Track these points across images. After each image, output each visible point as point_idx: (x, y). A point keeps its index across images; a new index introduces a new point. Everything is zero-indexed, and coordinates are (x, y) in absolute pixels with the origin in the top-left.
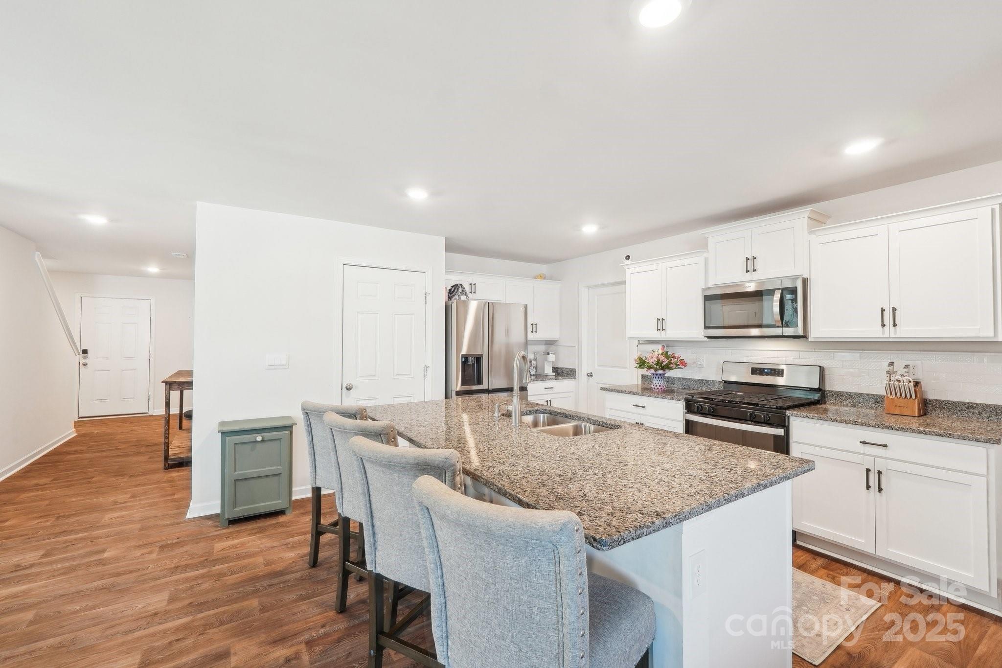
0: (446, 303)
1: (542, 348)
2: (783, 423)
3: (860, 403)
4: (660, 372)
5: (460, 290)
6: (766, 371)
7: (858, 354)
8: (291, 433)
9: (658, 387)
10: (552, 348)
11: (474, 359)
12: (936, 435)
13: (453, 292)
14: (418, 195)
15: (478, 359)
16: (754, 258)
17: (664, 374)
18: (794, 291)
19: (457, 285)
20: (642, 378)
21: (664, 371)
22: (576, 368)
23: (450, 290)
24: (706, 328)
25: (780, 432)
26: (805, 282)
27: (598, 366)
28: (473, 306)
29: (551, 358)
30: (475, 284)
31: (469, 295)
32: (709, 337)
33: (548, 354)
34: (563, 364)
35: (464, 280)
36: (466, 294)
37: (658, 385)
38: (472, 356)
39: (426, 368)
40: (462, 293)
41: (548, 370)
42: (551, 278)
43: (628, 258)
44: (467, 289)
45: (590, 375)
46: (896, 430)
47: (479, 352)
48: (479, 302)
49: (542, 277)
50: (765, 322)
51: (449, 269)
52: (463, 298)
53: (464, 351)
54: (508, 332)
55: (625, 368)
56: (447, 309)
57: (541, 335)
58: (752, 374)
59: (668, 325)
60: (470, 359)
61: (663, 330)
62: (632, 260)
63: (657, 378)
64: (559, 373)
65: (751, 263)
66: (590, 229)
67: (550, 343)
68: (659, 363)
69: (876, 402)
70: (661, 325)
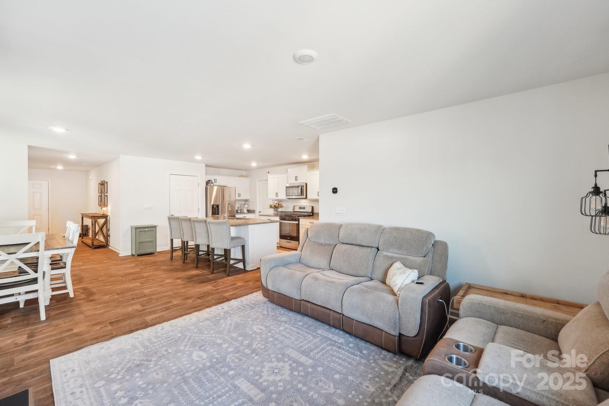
0: (206, 187)
1: (243, 203)
2: (298, 220)
4: (276, 209)
5: (211, 182)
6: (302, 208)
8: (156, 228)
10: (247, 202)
11: (216, 206)
13: (208, 182)
14: (198, 158)
15: (218, 206)
16: (297, 177)
17: (277, 210)
18: (303, 186)
19: (209, 180)
21: (277, 209)
22: (255, 209)
23: (207, 182)
24: (286, 195)
25: (297, 222)
26: (306, 184)
27: (263, 209)
28: (215, 188)
29: (246, 206)
30: (216, 179)
31: (214, 183)
32: (288, 199)
33: (245, 205)
34: (251, 208)
35: (212, 178)
36: (213, 184)
38: (215, 205)
39: (199, 209)
40: (211, 183)
41: (245, 211)
42: (246, 177)
43: (268, 173)
44: (213, 182)
45: (259, 212)
47: (218, 204)
48: (218, 187)
49: (243, 176)
51: (207, 174)
52: (212, 185)
53: (212, 203)
54: (230, 196)
56: (206, 189)
57: (242, 197)
58: (299, 209)
59: (279, 195)
60: (214, 206)
61: (277, 196)
62: (270, 174)
63: (275, 211)
64: (249, 211)
65: (296, 179)
67: (246, 201)
68: (275, 206)
70: (277, 194)
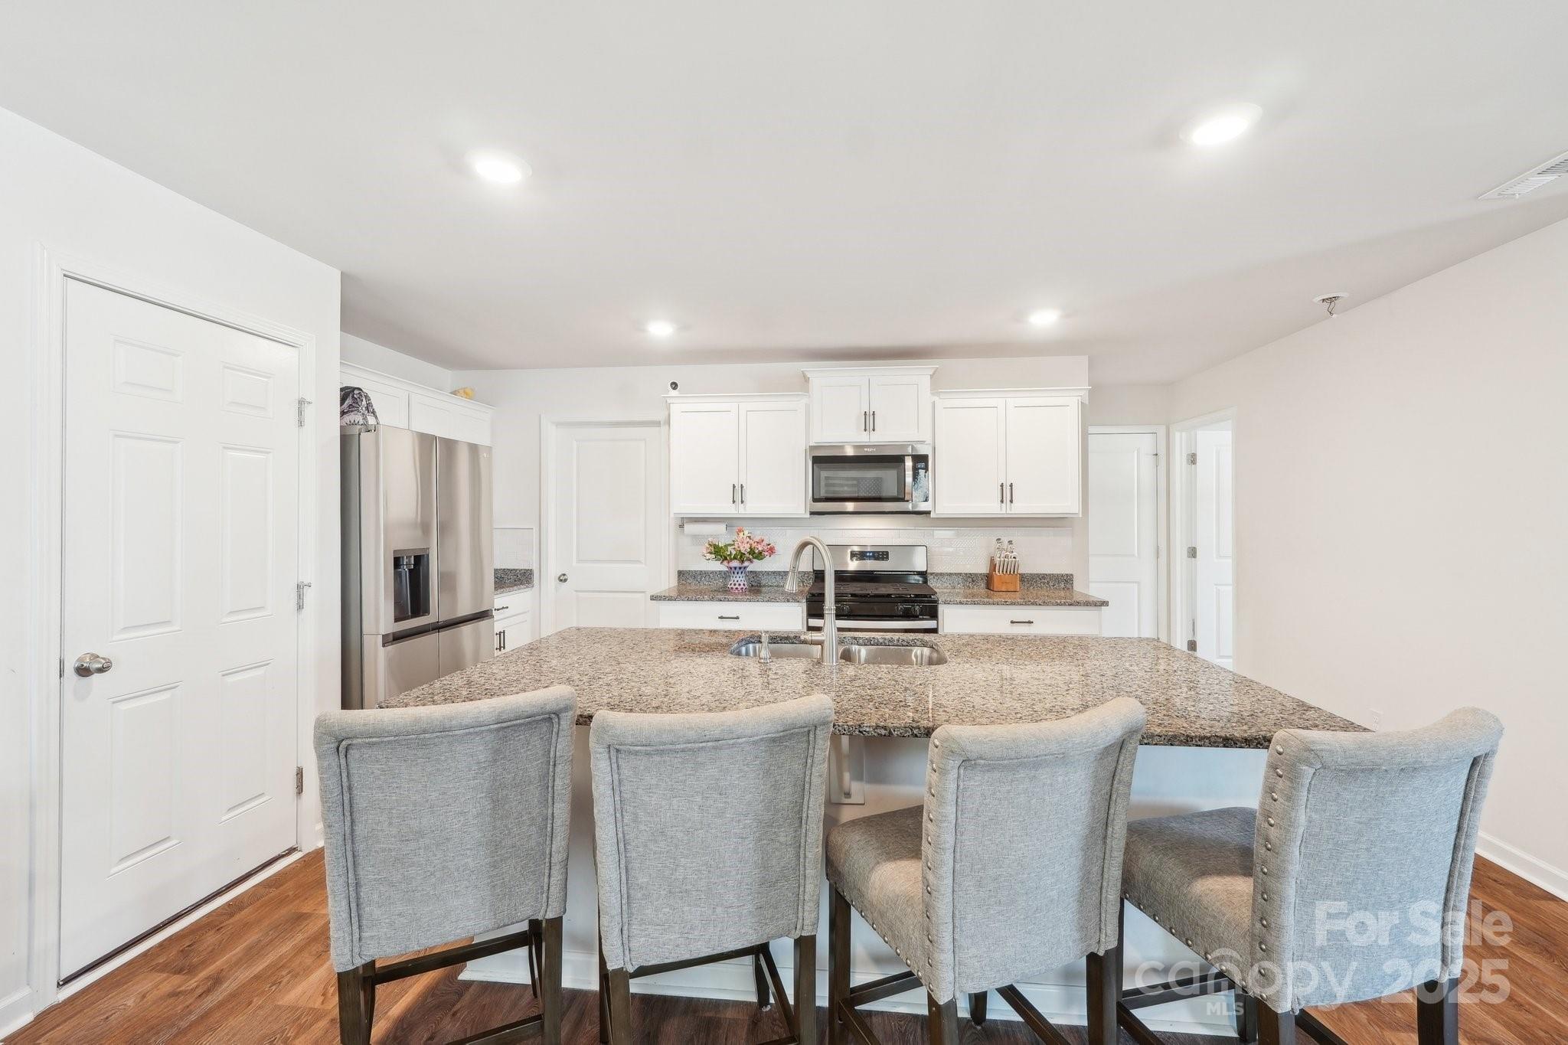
0: (342, 428)
2: (933, 613)
3: (959, 584)
5: (364, 402)
6: (868, 554)
7: (953, 532)
9: (737, 586)
11: (412, 560)
12: (1069, 605)
15: (418, 560)
16: (874, 414)
19: (351, 389)
20: (679, 576)
22: (535, 568)
24: (815, 500)
27: (579, 561)
32: (814, 513)
34: (509, 563)
36: (374, 413)
37: (737, 584)
38: (410, 553)
40: (368, 409)
43: (674, 386)
45: (563, 579)
46: (1040, 605)
49: (469, 394)
50: (884, 494)
52: (372, 420)
55: (639, 562)
58: (851, 559)
59: (751, 495)
60: (405, 561)
61: (741, 501)
62: (679, 391)
63: (740, 572)
65: (869, 420)
66: (661, 330)
69: (973, 581)
70: (738, 493)
